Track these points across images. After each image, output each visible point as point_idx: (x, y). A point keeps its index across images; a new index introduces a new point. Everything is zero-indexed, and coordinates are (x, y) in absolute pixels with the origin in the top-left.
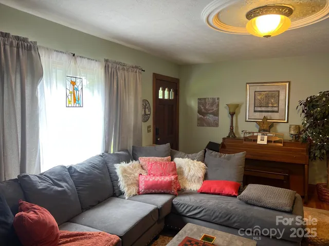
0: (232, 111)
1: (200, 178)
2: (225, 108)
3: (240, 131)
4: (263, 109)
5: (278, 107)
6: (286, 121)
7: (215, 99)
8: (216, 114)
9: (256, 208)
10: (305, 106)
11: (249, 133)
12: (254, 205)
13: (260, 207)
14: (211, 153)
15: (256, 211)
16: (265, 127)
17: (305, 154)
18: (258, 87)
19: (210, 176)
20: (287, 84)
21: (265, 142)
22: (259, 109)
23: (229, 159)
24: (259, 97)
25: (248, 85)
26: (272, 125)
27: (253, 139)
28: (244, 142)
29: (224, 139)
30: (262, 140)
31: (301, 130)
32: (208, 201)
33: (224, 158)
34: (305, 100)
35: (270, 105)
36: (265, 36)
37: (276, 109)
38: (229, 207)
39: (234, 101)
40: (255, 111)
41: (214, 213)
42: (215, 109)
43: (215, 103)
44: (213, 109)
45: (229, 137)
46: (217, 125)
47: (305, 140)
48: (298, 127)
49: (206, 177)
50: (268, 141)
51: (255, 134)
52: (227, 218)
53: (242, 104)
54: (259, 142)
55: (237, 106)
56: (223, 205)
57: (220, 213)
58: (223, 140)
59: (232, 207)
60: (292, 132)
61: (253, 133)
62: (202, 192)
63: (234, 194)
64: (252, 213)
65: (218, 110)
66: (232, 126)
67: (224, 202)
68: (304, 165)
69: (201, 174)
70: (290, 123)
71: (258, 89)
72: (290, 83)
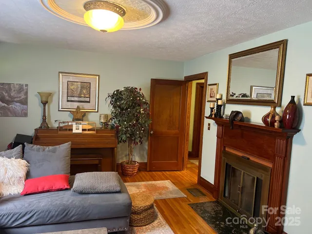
0: (44, 99)
1: (20, 178)
2: (36, 95)
3: (53, 121)
4: (76, 99)
5: (90, 98)
6: (97, 111)
7: (23, 85)
8: (24, 102)
9: (91, 196)
10: (113, 98)
11: (64, 122)
12: (88, 193)
13: (95, 193)
14: (32, 147)
15: (92, 199)
16: (79, 116)
17: (114, 138)
18: (71, 77)
19: (33, 173)
20: (97, 77)
21: (80, 131)
22: (73, 99)
23: (54, 151)
24: (72, 87)
25: (61, 74)
26: (84, 114)
27: (68, 128)
28: (60, 132)
29: (36, 130)
30: (77, 129)
31: (109, 119)
32: (39, 202)
33: (49, 151)
34: (112, 93)
35: (83, 95)
36: (102, 31)
37: (87, 99)
38: (64, 203)
39: (46, 89)
40: (68, 101)
41: (49, 213)
42: (23, 97)
43: (23, 89)
44: (20, 97)
45: (41, 127)
46: (26, 115)
47: (113, 127)
48: (106, 116)
49: (28, 175)
50: (83, 130)
51: (70, 124)
52: (64, 214)
53: (55, 93)
54: (75, 131)
55: (50, 95)
56: (58, 202)
57: (56, 212)
58: (35, 132)
59: (68, 201)
60: (102, 121)
61: (68, 122)
62: (26, 194)
63: (66, 187)
64: (89, 201)
65: (27, 98)
66: (44, 116)
67: (57, 198)
68: (114, 148)
69: (22, 173)
70: (100, 112)
71: (71, 79)
72: (99, 76)
